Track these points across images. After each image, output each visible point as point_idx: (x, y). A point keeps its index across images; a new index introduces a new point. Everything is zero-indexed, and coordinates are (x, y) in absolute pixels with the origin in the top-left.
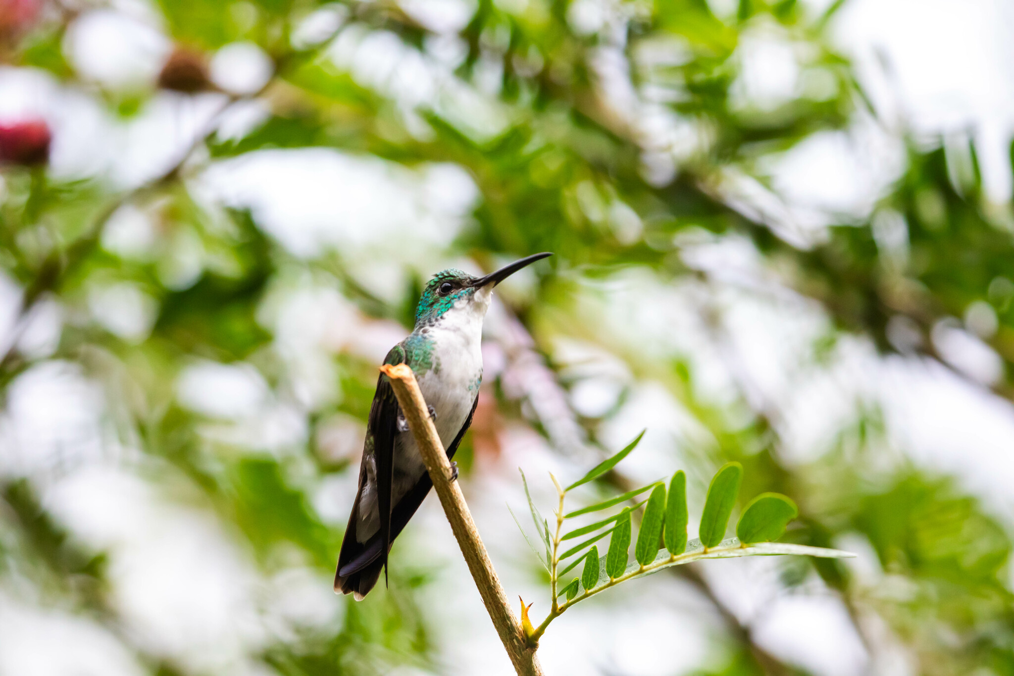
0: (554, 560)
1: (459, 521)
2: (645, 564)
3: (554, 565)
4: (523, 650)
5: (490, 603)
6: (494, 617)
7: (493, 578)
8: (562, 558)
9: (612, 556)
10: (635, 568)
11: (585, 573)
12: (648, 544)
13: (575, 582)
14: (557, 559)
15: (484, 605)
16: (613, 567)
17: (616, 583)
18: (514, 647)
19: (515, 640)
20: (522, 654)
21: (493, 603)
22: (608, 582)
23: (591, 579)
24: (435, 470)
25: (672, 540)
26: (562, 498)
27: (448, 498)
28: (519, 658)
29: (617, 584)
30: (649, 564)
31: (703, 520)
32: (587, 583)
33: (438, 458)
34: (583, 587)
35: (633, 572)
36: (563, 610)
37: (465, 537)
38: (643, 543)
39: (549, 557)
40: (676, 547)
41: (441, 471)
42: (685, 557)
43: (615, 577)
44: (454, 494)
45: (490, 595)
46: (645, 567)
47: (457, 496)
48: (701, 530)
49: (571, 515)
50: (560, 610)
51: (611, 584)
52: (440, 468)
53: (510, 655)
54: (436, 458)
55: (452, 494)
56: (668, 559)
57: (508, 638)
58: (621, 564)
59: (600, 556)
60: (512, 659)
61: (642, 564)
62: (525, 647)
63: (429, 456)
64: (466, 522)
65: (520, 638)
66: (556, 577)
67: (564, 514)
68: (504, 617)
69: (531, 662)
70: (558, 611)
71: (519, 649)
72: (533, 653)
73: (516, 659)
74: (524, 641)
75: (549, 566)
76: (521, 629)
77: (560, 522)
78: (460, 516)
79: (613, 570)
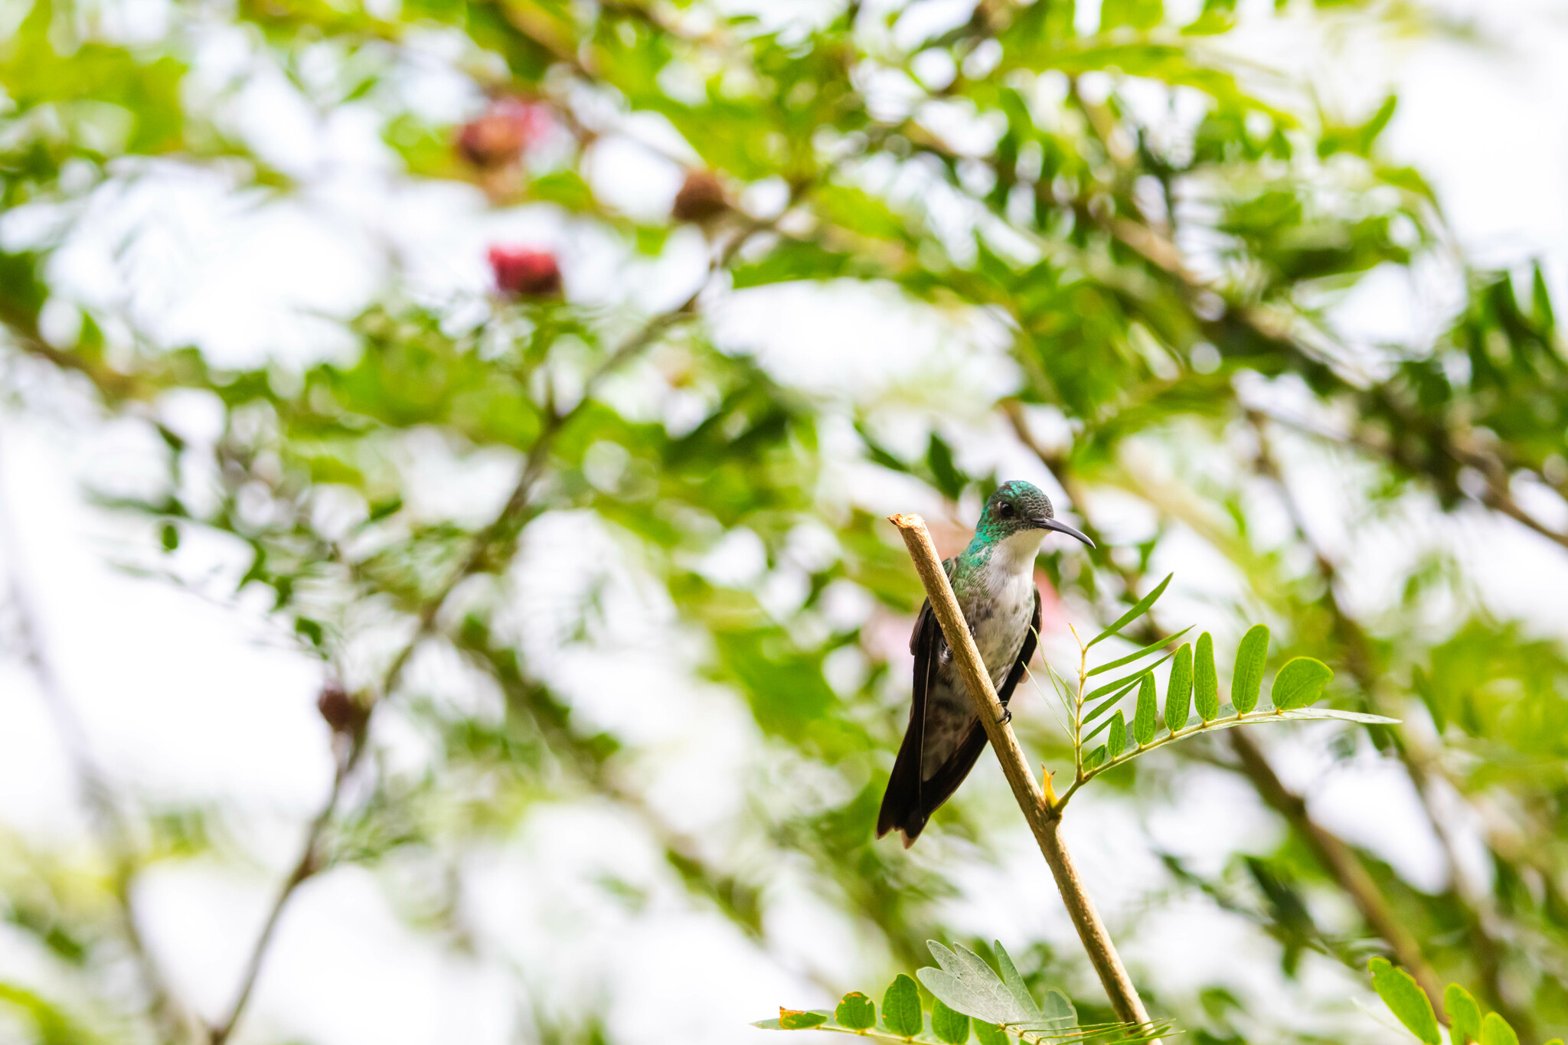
0: (1078, 723)
1: (976, 683)
2: (1176, 730)
3: (1078, 729)
4: (1046, 822)
5: (1010, 772)
6: (1014, 786)
7: (1013, 744)
8: (1085, 721)
9: (1139, 722)
10: (1167, 734)
11: (1110, 739)
12: (1176, 709)
13: (1098, 749)
14: (1080, 722)
15: (1003, 774)
16: (1141, 733)
17: (1145, 749)
18: (1036, 818)
19: (1037, 812)
20: (1044, 827)
21: (1013, 771)
22: (1137, 749)
23: (1118, 745)
24: (950, 627)
25: (1203, 705)
26: (1084, 653)
27: (964, 658)
28: (1041, 830)
29: (1147, 751)
30: (1180, 729)
31: (1234, 684)
32: (1113, 749)
33: (952, 614)
34: (1110, 754)
35: (1164, 738)
36: (1088, 778)
37: (982, 699)
38: (1172, 707)
39: (1071, 720)
40: (1208, 712)
41: (956, 628)
42: (1218, 723)
43: (1144, 744)
44: (970, 653)
45: (1010, 762)
46: (1175, 733)
47: (973, 655)
48: (1233, 695)
49: (1094, 672)
50: (1086, 778)
51: (1140, 751)
52: (955, 625)
53: (1032, 827)
54: (950, 614)
55: (967, 653)
56: (1200, 725)
57: (1029, 809)
58: (1150, 730)
59: (1126, 722)
60: (1033, 831)
61: (1173, 729)
62: (1047, 819)
63: (942, 612)
64: (984, 683)
65: (1042, 809)
66: (1080, 742)
67: (1087, 670)
68: (1025, 787)
69: (1054, 835)
70: (1083, 779)
71: (1042, 821)
72: (1056, 825)
73: (1038, 831)
74: (1047, 812)
75: (1071, 729)
76: (1044, 799)
77: (1083, 681)
78: (976, 677)
79: (1141, 736)
